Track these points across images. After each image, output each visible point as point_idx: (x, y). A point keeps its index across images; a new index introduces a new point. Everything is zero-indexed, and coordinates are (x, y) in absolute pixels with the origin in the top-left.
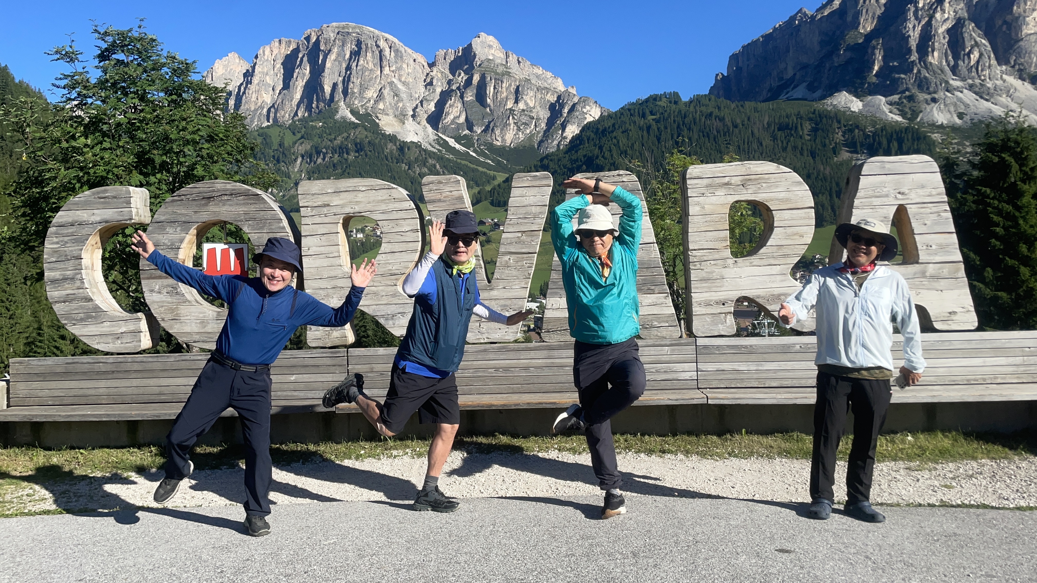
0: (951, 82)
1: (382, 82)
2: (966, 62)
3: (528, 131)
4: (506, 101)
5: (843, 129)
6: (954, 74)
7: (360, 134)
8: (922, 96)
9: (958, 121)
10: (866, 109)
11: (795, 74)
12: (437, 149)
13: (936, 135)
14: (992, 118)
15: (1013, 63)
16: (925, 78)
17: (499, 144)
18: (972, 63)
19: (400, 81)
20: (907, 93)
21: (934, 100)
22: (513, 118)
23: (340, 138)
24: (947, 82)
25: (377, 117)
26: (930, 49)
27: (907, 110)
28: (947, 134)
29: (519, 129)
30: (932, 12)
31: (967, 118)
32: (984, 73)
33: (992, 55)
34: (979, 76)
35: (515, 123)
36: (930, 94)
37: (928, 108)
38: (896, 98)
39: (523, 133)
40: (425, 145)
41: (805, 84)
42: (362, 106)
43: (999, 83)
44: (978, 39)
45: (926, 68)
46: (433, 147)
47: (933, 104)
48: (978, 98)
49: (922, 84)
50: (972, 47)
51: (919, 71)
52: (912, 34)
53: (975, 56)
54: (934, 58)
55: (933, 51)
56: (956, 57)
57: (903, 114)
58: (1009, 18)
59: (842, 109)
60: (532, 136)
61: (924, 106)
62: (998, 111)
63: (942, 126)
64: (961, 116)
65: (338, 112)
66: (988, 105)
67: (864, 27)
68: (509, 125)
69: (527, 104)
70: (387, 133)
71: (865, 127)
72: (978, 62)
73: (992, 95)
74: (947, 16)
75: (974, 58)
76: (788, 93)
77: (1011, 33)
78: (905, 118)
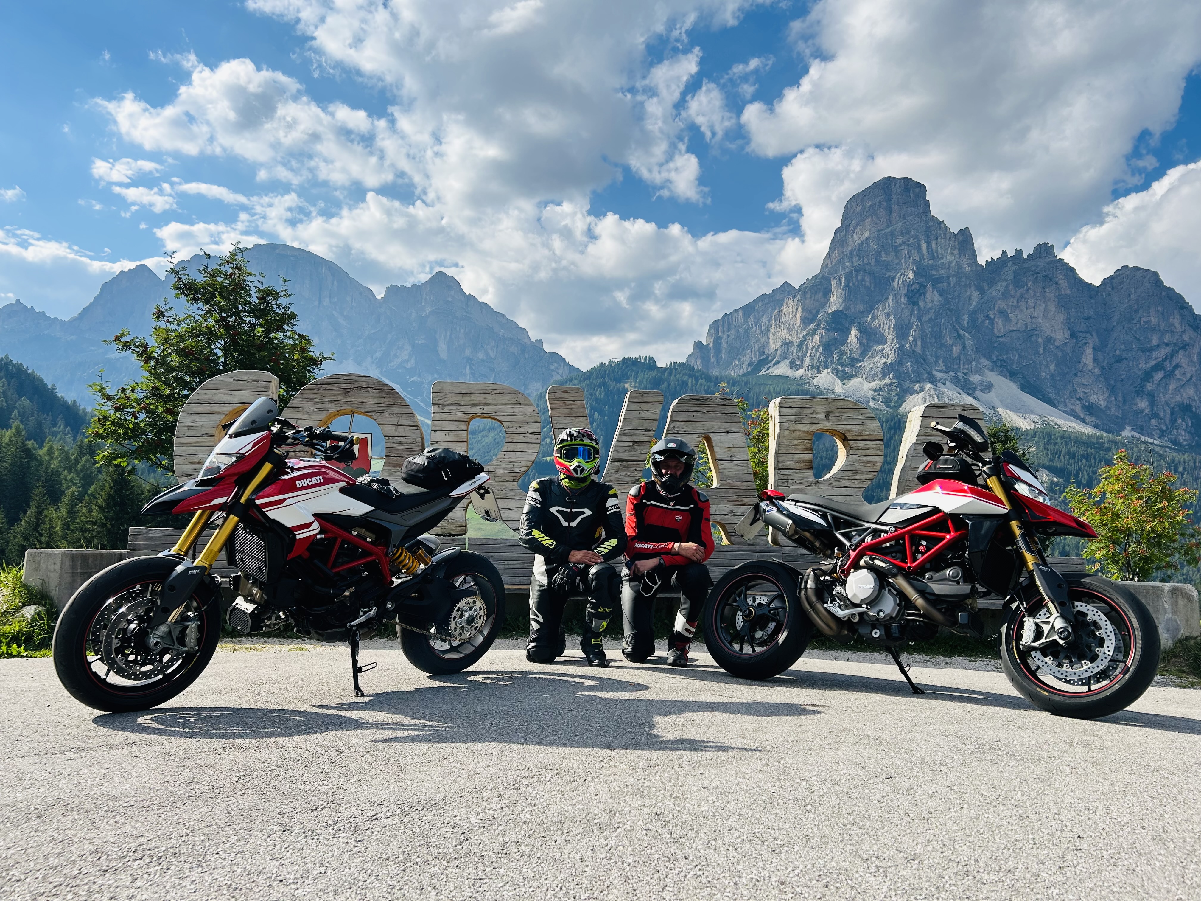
1: (320, 314)
2: (949, 353)
8: (905, 385)
10: (849, 393)
11: (777, 350)
15: (995, 359)
19: (342, 315)
20: (891, 380)
21: (917, 390)
24: (930, 373)
26: (912, 338)
27: (890, 397)
32: (967, 367)
33: (975, 349)
34: (962, 370)
36: (913, 383)
37: (911, 397)
38: (878, 384)
43: (982, 378)
45: (909, 356)
48: (961, 391)
49: (905, 372)
50: (955, 340)
51: (902, 359)
54: (917, 346)
55: (917, 338)
56: (940, 347)
57: (887, 402)
58: (990, 313)
59: (825, 391)
61: (908, 396)
69: (487, 354)
72: (961, 355)
73: (974, 390)
74: (930, 305)
75: (956, 350)
76: (768, 369)
77: (993, 328)
78: (888, 406)
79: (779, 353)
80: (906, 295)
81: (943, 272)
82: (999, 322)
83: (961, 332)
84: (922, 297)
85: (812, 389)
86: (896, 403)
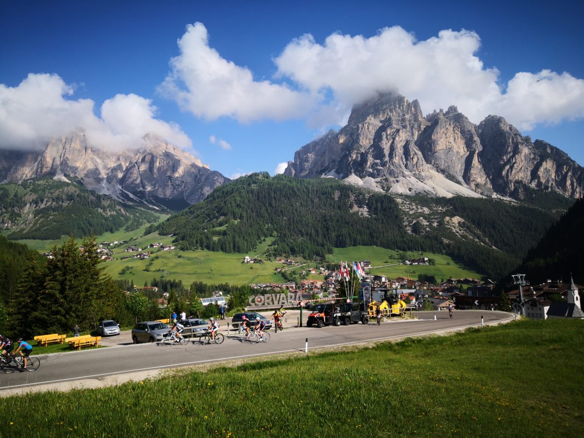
0: (405, 172)
1: (87, 158)
2: (411, 162)
3: (180, 190)
4: (167, 172)
5: (354, 195)
6: (406, 168)
7: (72, 190)
8: (392, 179)
9: (409, 193)
10: (365, 185)
11: (329, 165)
12: (122, 199)
13: (399, 199)
14: (425, 191)
15: (433, 163)
16: (393, 170)
17: (162, 196)
18: (414, 163)
20: (384, 177)
21: (397, 181)
22: (171, 182)
23: (57, 192)
24: (403, 172)
25: (83, 179)
26: (394, 155)
27: (385, 186)
28: (403, 199)
29: (174, 188)
30: (394, 136)
31: (413, 191)
32: (420, 168)
33: (423, 159)
34: (418, 170)
35: (172, 185)
36: (395, 178)
37: (395, 185)
38: (379, 179)
39: (177, 190)
40: (114, 197)
41: (334, 170)
42: (72, 172)
43: (427, 173)
44: (416, 151)
45: (393, 164)
46: (119, 198)
47: (397, 183)
48: (418, 181)
49: (391, 173)
50: (414, 155)
51: (389, 166)
52: (385, 147)
53: (415, 160)
54: (396, 160)
55: (396, 156)
56: (407, 159)
57: (383, 188)
58: (430, 141)
59: (353, 184)
60: (182, 192)
61: (393, 184)
62: (428, 188)
63: (401, 195)
64: (410, 190)
65: (55, 175)
66: (422, 184)
67: (362, 142)
68: (168, 185)
69: (179, 174)
70: (90, 189)
71: (365, 194)
72: (417, 163)
73: (424, 179)
74: (401, 139)
76: (325, 174)
77: (431, 149)
78: (384, 190)
79: (331, 166)
80: (389, 135)
82: (434, 145)
85: (347, 184)
86: (387, 188)
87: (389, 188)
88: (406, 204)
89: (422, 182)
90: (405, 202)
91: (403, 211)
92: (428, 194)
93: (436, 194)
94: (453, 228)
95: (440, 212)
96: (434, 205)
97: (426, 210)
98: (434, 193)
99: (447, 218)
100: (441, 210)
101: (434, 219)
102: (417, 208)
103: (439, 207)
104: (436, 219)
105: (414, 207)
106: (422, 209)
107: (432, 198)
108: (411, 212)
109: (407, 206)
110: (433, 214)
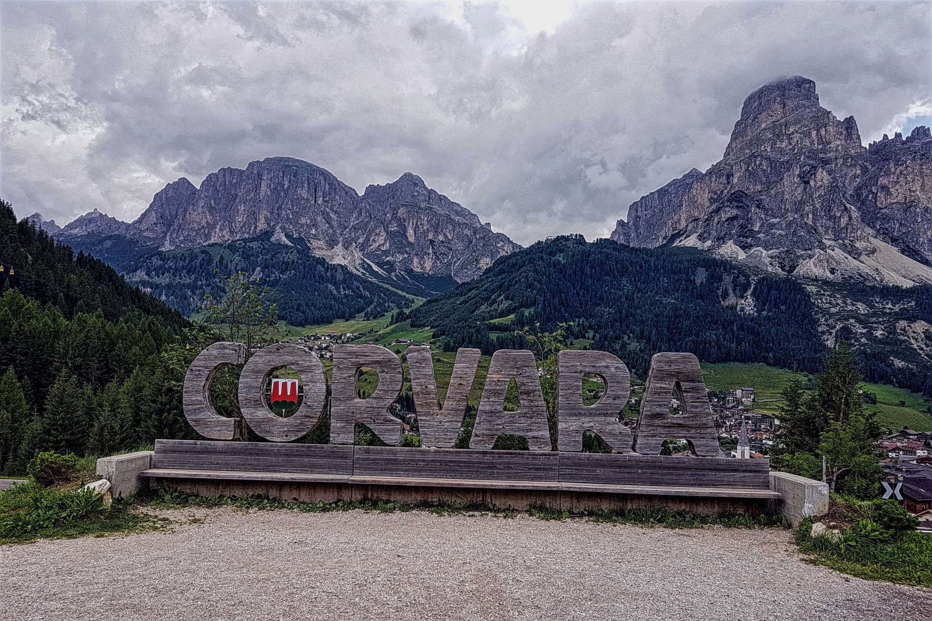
0: (824, 241)
1: (316, 210)
2: (837, 224)
3: (446, 261)
4: (428, 233)
6: (827, 234)
7: (293, 257)
8: (799, 252)
9: (830, 276)
10: (750, 260)
11: (687, 226)
12: (362, 273)
13: (811, 286)
14: (860, 275)
15: (878, 227)
16: (801, 236)
17: (419, 270)
18: (842, 225)
19: (333, 211)
20: (786, 248)
21: (810, 257)
22: (433, 248)
23: (273, 258)
24: (820, 242)
25: (309, 241)
26: (805, 212)
27: (786, 263)
28: (819, 287)
29: (438, 258)
31: (838, 274)
32: (853, 235)
33: (860, 219)
34: (849, 238)
35: (434, 253)
36: (806, 250)
37: (804, 262)
38: (775, 252)
39: (441, 261)
40: (351, 268)
41: (696, 235)
42: (296, 230)
43: (866, 244)
45: (802, 227)
46: (358, 270)
47: (808, 259)
48: (848, 256)
49: (799, 241)
50: (841, 212)
51: (796, 230)
52: (789, 198)
54: (809, 220)
55: (808, 213)
56: (829, 219)
57: (783, 268)
58: (874, 188)
59: (729, 259)
60: (449, 265)
61: (801, 261)
62: (865, 269)
63: (816, 279)
64: (832, 271)
65: (273, 235)
66: (856, 262)
67: (748, 188)
68: (429, 254)
69: (446, 237)
70: (317, 257)
71: (750, 276)
72: (847, 225)
73: (860, 254)
74: (820, 183)
75: (844, 221)
76: (680, 241)
77: (876, 201)
78: (783, 270)
79: (689, 228)
80: (799, 176)
81: (831, 155)
82: (881, 195)
83: (848, 206)
84: (813, 177)
85: (717, 257)
86: (790, 267)
87: (793, 268)
88: (823, 295)
89: (855, 258)
90: (822, 292)
91: (818, 307)
92: (865, 280)
93: (882, 281)
94: (912, 341)
95: (888, 311)
96: (878, 300)
97: (862, 308)
98: (878, 279)
99: (903, 323)
100: (890, 309)
101: (876, 323)
102: (845, 302)
103: (887, 303)
104: (879, 323)
105: (840, 302)
106: (853, 305)
107: (873, 288)
108: (833, 310)
109: (826, 299)
110: (874, 314)
